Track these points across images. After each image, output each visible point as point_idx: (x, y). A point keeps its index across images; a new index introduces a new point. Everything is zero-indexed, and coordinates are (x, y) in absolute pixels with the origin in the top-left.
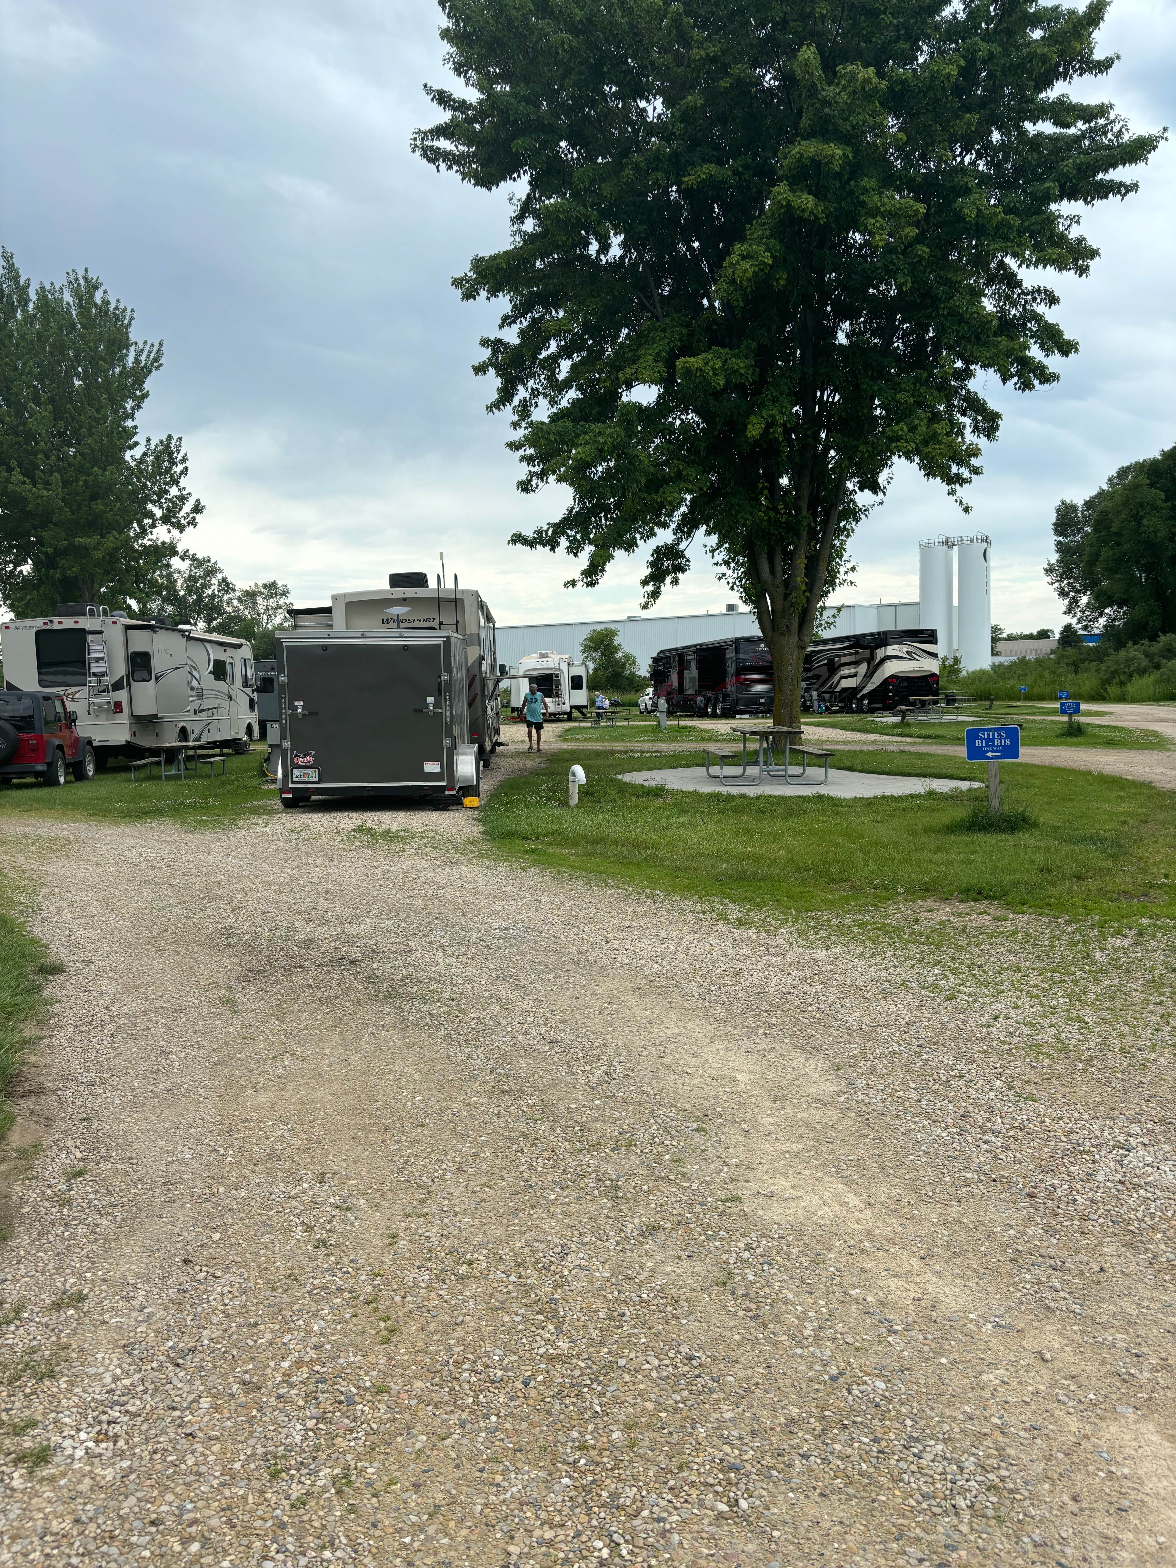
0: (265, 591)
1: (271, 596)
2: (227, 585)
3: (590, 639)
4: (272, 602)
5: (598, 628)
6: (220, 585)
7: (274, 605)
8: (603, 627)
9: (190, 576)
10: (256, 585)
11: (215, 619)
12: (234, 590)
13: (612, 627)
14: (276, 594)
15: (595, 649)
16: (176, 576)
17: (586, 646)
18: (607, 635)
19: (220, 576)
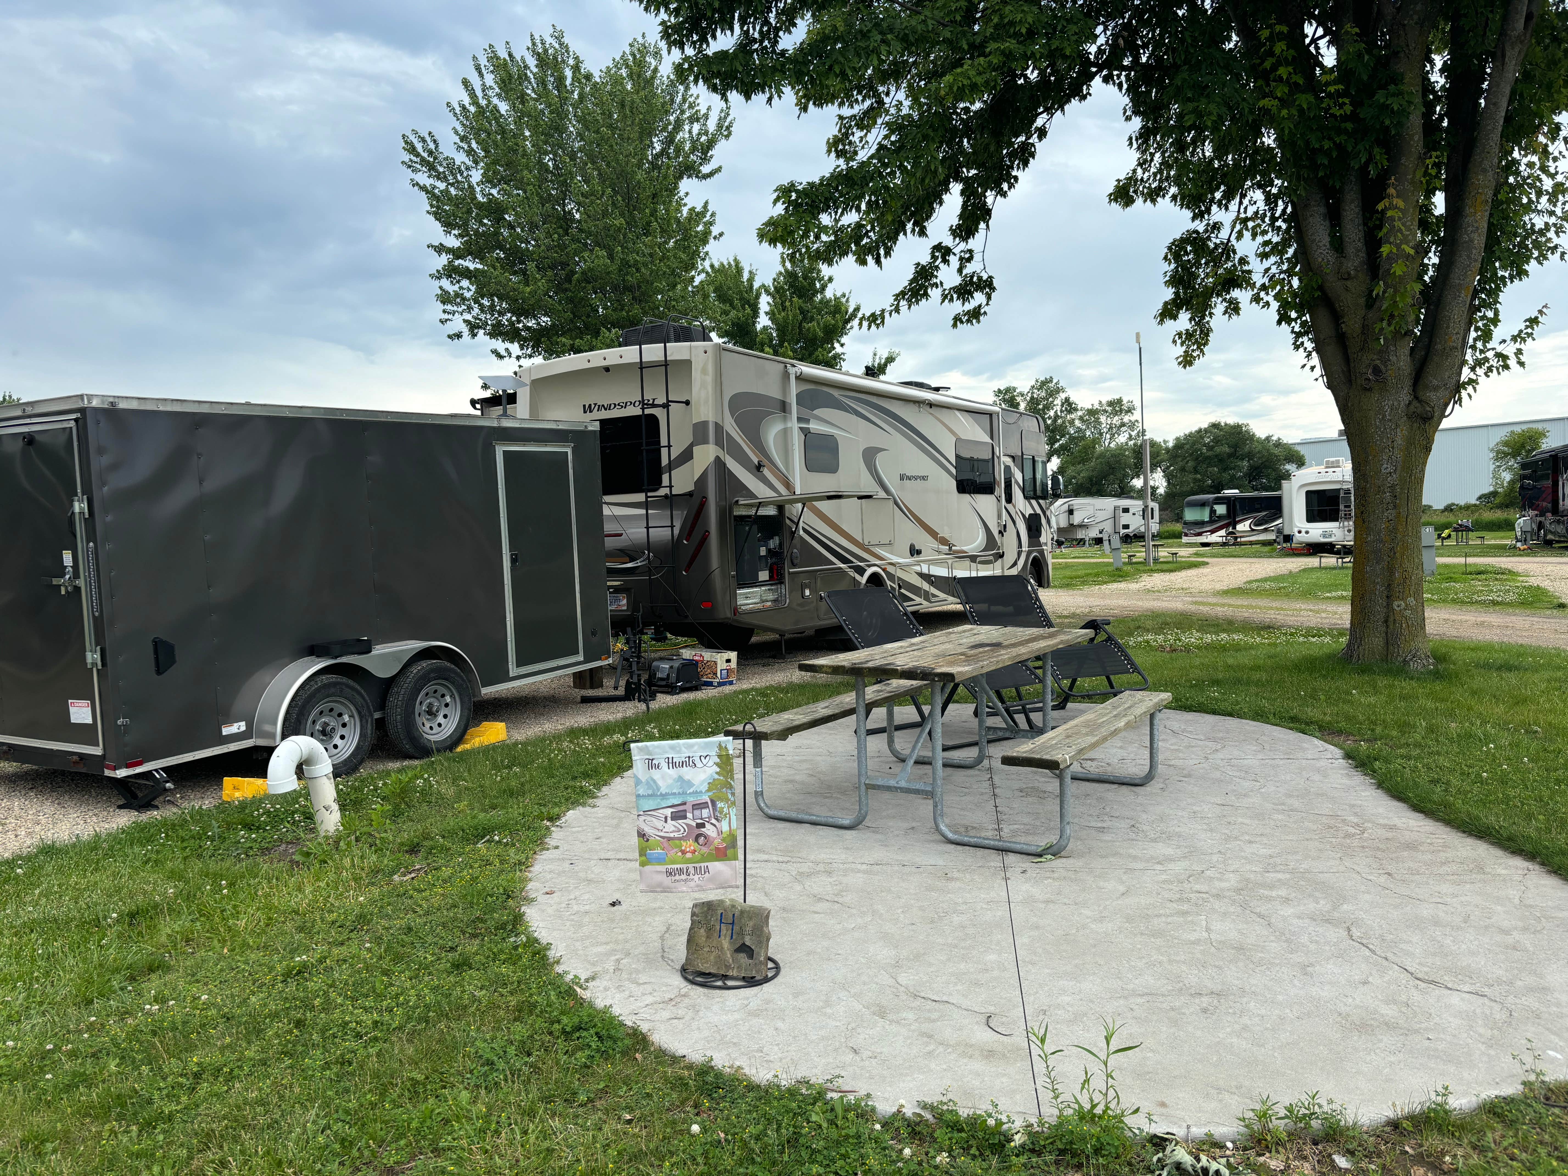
0: (1109, 409)
1: (1115, 413)
2: (1070, 404)
3: (1506, 444)
4: (1116, 420)
5: (1518, 429)
6: (1062, 406)
7: (1118, 423)
8: (1524, 427)
9: (1032, 398)
10: (1100, 403)
11: (1058, 441)
12: (1076, 410)
13: (1540, 426)
14: (1121, 411)
15: (1514, 455)
16: (1019, 399)
17: (1498, 452)
18: (1530, 438)
19: (1063, 396)
